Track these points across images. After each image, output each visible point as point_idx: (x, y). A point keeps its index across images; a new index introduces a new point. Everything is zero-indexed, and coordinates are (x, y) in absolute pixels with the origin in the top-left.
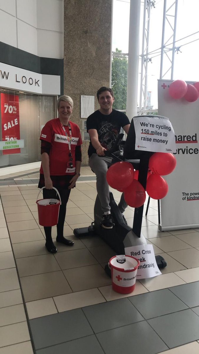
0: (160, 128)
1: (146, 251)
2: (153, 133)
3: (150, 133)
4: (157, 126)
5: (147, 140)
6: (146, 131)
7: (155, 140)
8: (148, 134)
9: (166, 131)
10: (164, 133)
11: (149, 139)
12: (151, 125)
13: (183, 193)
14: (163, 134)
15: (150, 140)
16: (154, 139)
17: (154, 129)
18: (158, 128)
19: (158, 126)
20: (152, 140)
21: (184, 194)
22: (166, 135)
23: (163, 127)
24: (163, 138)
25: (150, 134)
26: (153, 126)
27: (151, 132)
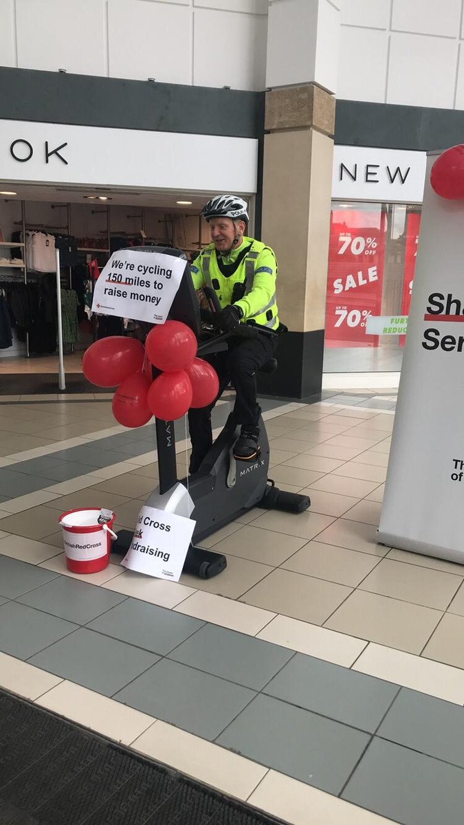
0: (145, 271)
1: (151, 522)
2: (129, 282)
3: (124, 280)
4: (140, 268)
5: (116, 293)
6: (117, 276)
7: (134, 295)
8: (119, 282)
9: (161, 278)
10: (155, 283)
11: (121, 293)
12: (129, 266)
13: (457, 461)
14: (152, 285)
15: (124, 294)
16: (132, 294)
17: (134, 274)
18: (143, 272)
19: (143, 269)
20: (129, 295)
21: (459, 464)
22: (158, 286)
23: (154, 271)
24: (152, 292)
25: (123, 283)
26: (132, 267)
27: (127, 279)
